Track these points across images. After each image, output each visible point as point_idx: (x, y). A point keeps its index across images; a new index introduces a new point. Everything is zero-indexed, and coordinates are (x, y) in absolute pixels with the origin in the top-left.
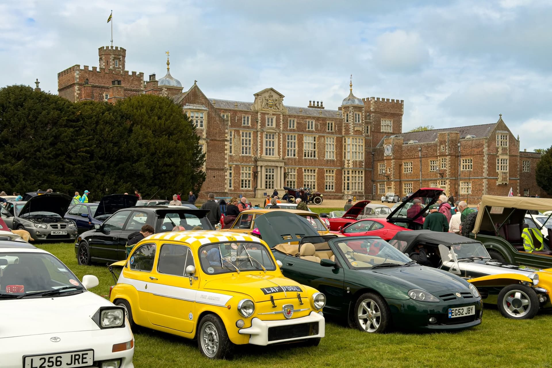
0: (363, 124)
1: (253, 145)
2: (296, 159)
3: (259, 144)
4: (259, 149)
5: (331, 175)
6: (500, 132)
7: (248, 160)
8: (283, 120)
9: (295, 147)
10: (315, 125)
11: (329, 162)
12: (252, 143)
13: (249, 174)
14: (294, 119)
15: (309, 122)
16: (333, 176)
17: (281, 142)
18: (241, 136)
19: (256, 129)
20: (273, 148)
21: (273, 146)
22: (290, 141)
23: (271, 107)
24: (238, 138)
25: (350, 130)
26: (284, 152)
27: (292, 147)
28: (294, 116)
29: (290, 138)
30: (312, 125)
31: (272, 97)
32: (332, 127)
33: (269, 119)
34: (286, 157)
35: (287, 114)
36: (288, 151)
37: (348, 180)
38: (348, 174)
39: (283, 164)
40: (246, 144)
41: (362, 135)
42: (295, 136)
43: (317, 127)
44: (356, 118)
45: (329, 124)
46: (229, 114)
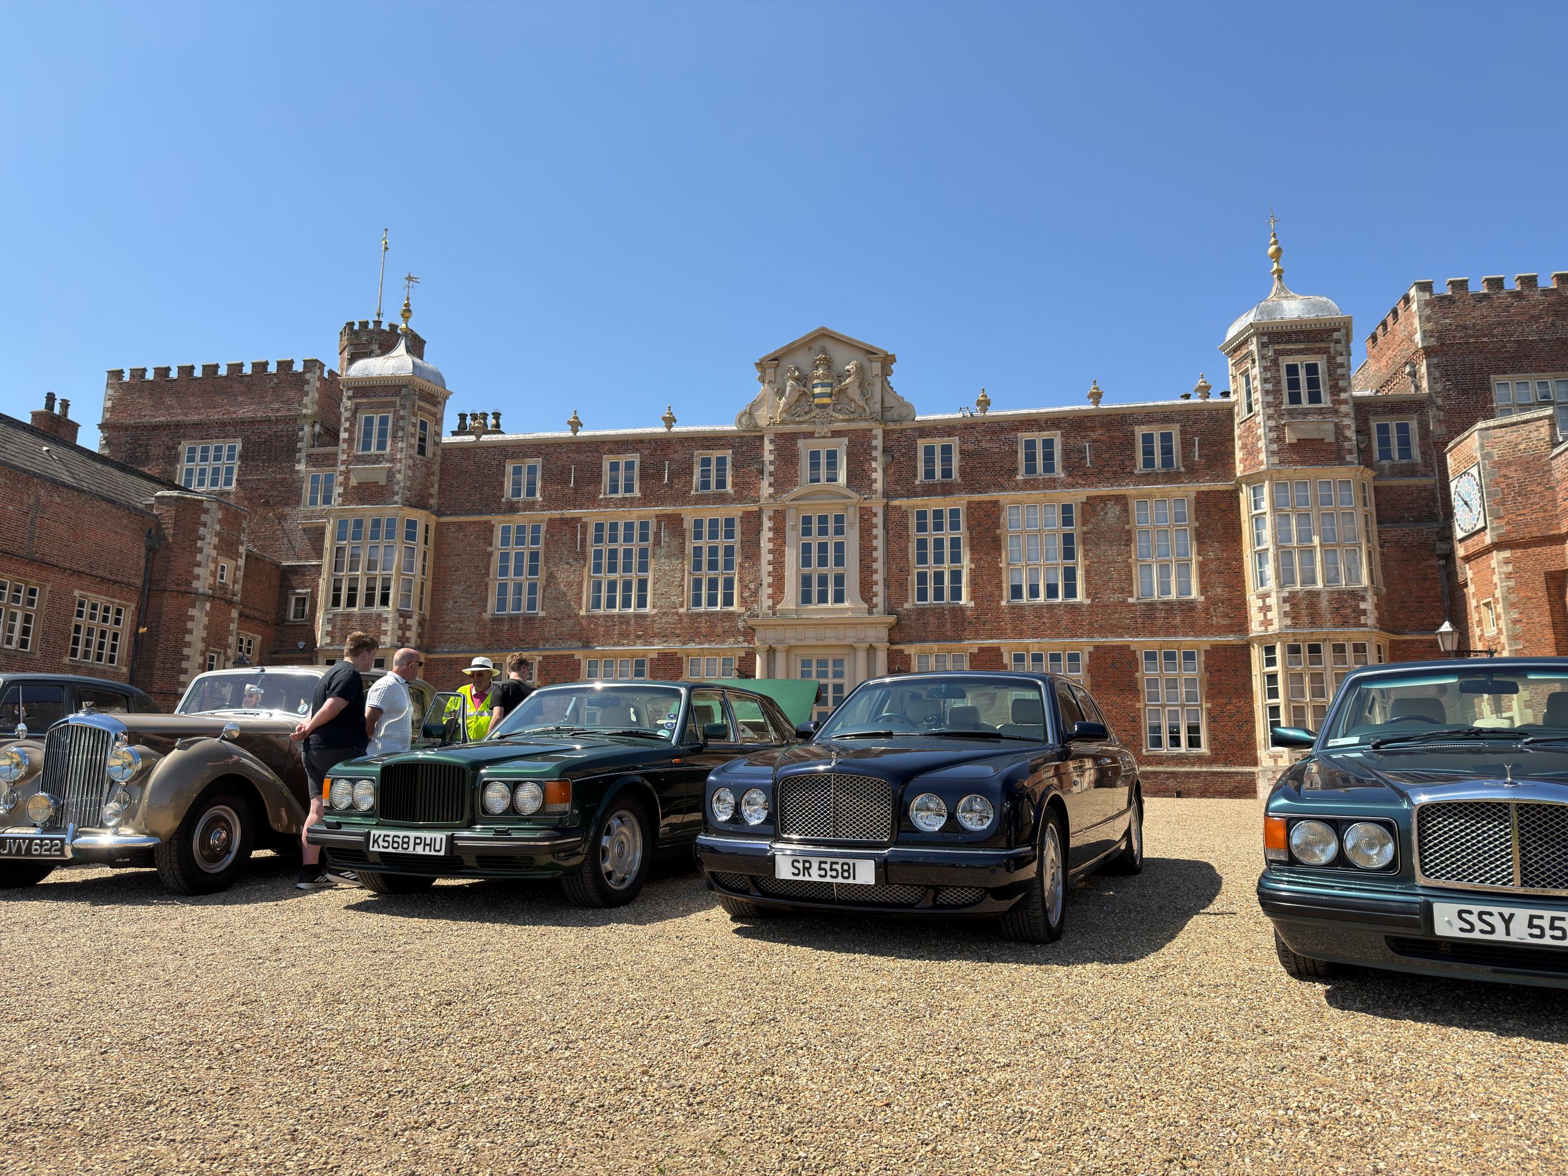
0: (1345, 413)
1: (741, 566)
2: (962, 609)
3: (767, 558)
4: (767, 581)
5: (1180, 674)
7: (719, 630)
8: (885, 452)
9: (956, 559)
10: (1066, 452)
11: (1160, 614)
12: (737, 558)
14: (946, 441)
15: (1030, 445)
16: (1190, 682)
17: (879, 543)
18: (690, 535)
19: (756, 501)
20: (840, 570)
21: (839, 561)
22: (931, 536)
23: (824, 406)
24: (675, 542)
25: (1261, 444)
26: (896, 583)
27: (939, 559)
28: (947, 429)
29: (930, 521)
30: (1049, 456)
31: (828, 363)
32: (1167, 451)
33: (815, 455)
34: (912, 603)
35: (907, 425)
36: (922, 577)
37: (1273, 693)
38: (1271, 662)
39: (884, 633)
40: (713, 565)
41: (1342, 461)
42: (955, 513)
43: (1075, 458)
44: (1294, 384)
45: (1148, 438)
46: (636, 458)
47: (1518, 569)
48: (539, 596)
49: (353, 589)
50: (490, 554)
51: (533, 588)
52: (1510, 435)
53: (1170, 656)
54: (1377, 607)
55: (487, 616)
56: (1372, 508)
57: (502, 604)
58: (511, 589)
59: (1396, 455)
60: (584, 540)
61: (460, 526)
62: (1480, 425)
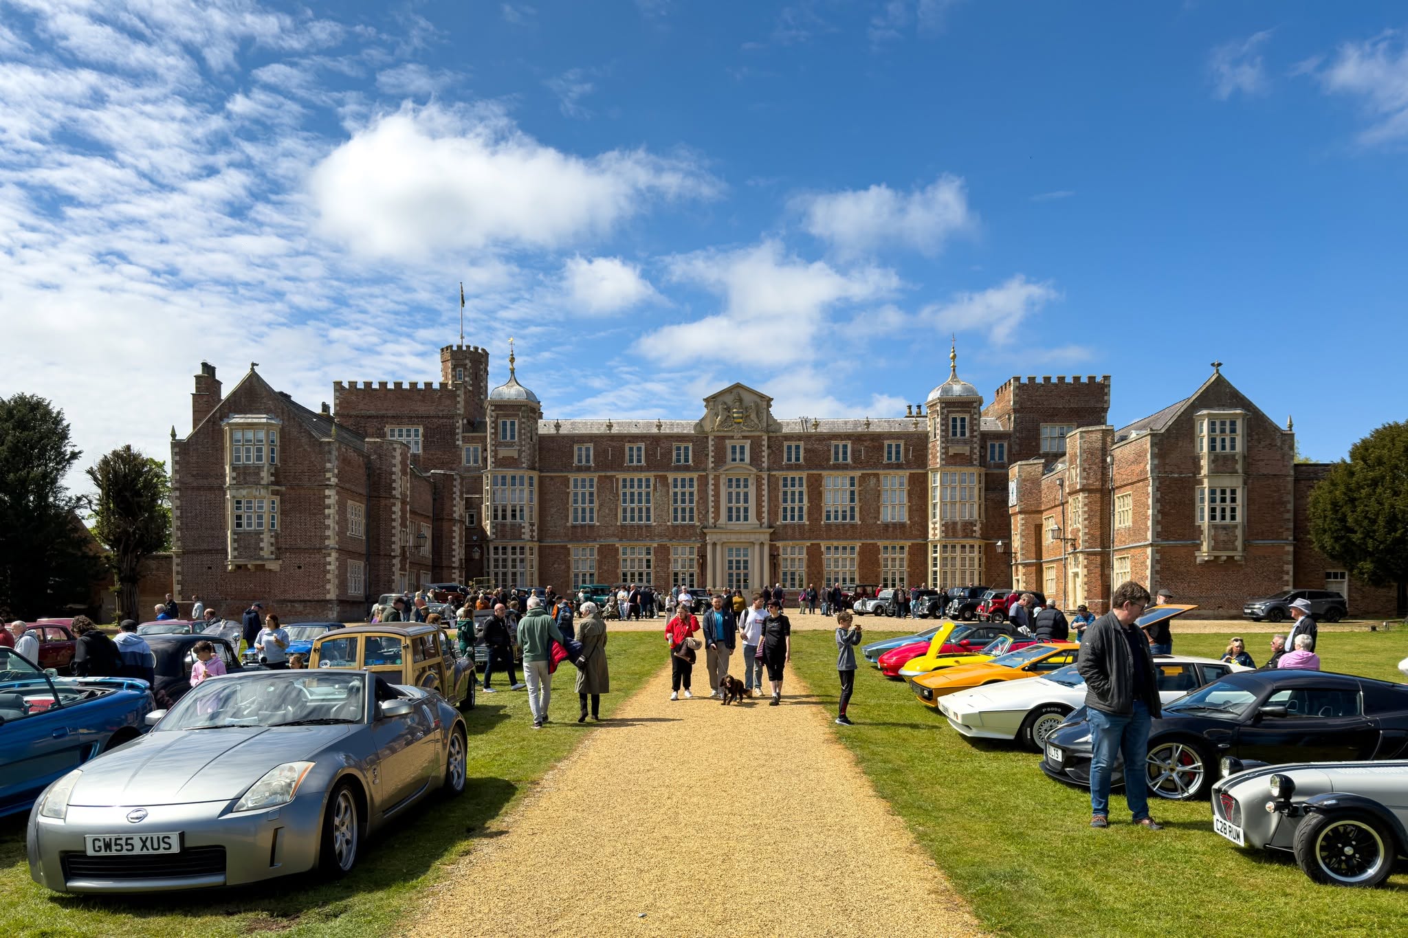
0: (975, 439)
1: (698, 502)
2: (804, 525)
3: (711, 498)
4: (711, 510)
5: (897, 556)
6: (1205, 412)
7: (688, 534)
8: (768, 447)
9: (801, 500)
10: (853, 451)
11: (891, 529)
12: (696, 498)
13: (691, 560)
14: (797, 443)
15: (837, 447)
16: (902, 559)
17: (765, 493)
18: (671, 486)
19: (704, 470)
20: (746, 505)
21: (746, 501)
22: (789, 489)
23: (739, 423)
24: (664, 490)
25: (938, 454)
26: (773, 513)
27: (793, 501)
28: (799, 437)
29: (789, 482)
30: (845, 453)
31: (741, 400)
32: (898, 453)
33: (734, 448)
34: (780, 522)
35: (778, 434)
36: (785, 509)
37: (935, 565)
38: (935, 552)
39: (767, 537)
40: (683, 501)
41: (971, 464)
42: (801, 479)
43: (857, 454)
44: (954, 427)
45: (890, 446)
46: (643, 446)
47: (1026, 522)
48: (595, 515)
49: (504, 510)
50: (569, 493)
51: (591, 510)
52: (1029, 469)
53: (894, 548)
54: (981, 529)
55: (569, 524)
56: (983, 485)
57: (576, 519)
58: (580, 511)
59: (997, 458)
60: (617, 488)
61: (552, 478)
62: (1019, 463)
